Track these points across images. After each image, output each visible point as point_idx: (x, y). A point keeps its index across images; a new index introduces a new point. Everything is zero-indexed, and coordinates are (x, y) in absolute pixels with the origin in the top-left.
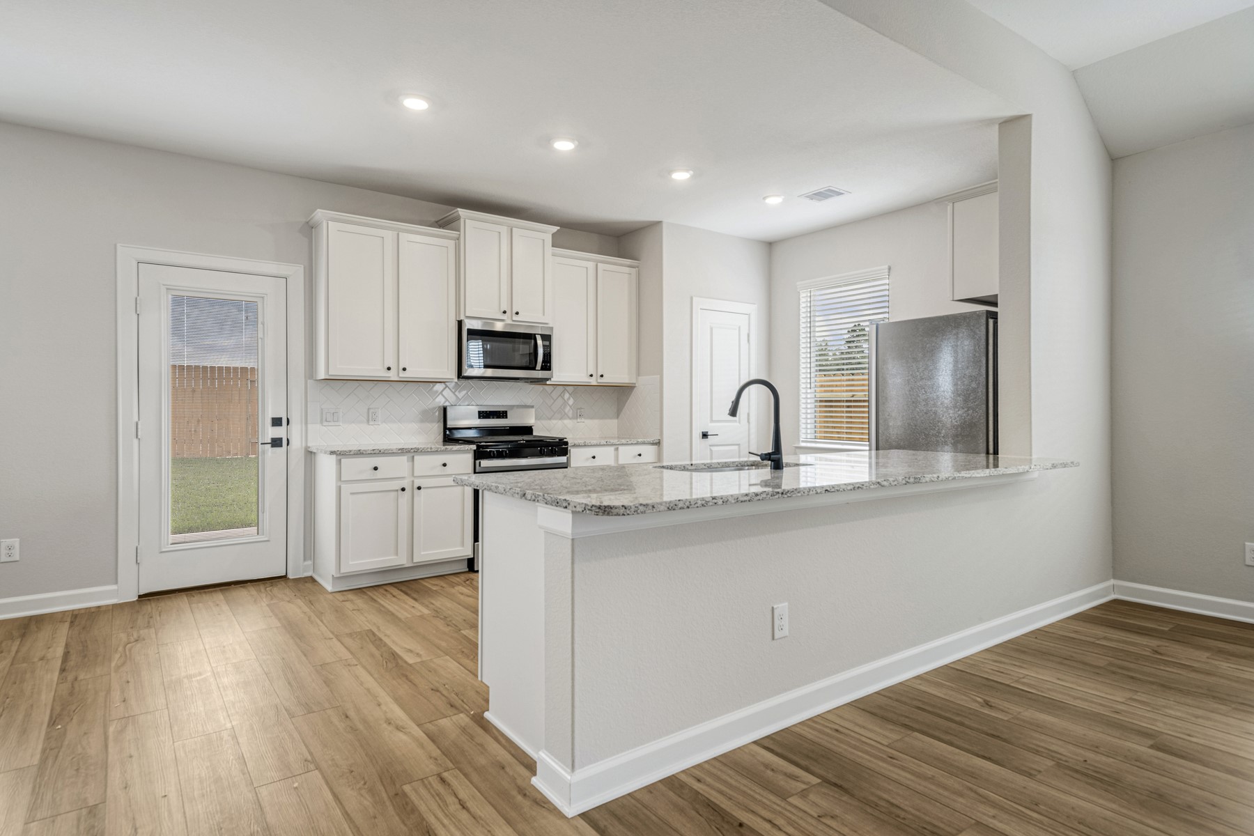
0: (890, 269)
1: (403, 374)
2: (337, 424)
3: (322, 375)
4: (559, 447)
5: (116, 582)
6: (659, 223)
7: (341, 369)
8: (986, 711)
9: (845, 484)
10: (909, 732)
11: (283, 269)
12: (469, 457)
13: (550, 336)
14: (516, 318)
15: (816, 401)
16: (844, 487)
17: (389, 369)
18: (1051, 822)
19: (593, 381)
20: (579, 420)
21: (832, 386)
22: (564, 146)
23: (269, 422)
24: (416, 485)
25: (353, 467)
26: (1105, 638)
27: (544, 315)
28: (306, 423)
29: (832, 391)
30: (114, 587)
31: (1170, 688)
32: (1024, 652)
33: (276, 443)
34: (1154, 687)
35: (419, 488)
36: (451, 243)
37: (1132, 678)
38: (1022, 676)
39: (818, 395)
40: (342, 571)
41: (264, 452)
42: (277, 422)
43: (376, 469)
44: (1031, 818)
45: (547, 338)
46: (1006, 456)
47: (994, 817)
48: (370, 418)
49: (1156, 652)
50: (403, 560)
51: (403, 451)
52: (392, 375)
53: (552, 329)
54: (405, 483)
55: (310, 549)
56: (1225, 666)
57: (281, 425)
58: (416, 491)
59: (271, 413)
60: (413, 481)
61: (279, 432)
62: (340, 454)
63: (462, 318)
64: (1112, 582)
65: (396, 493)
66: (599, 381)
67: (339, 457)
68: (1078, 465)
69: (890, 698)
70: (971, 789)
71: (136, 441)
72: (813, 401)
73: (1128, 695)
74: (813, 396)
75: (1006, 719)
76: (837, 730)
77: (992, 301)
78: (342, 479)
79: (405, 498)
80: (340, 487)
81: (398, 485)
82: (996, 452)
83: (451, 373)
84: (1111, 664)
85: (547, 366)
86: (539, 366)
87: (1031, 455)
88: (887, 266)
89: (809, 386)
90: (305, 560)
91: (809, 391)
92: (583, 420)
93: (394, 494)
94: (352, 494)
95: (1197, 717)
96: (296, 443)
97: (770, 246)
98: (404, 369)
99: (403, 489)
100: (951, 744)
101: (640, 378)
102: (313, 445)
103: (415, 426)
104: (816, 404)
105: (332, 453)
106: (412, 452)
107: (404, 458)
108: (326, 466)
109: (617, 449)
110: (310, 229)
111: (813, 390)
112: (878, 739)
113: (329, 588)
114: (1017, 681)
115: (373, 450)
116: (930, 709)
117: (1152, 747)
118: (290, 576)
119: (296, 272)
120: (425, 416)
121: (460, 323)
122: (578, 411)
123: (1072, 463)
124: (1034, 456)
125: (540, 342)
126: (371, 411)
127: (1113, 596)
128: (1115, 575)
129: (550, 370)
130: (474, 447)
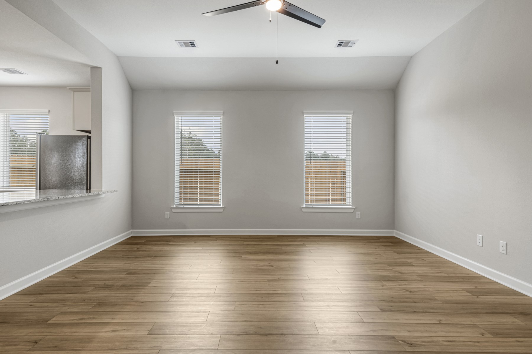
0: (49, 111)
8: (75, 280)
9: (12, 202)
10: (41, 295)
15: (10, 168)
16: (12, 203)
18: (87, 303)
21: (22, 161)
26: (124, 248)
29: (22, 164)
31: (138, 257)
32: (95, 259)
34: (134, 258)
37: (128, 257)
38: (92, 266)
39: (11, 165)
44: (82, 304)
46: (93, 190)
47: (68, 309)
49: (138, 249)
56: (155, 248)
64: (131, 230)
68: (117, 191)
69: (35, 287)
70: (62, 304)
72: (8, 168)
73: (124, 262)
74: (8, 165)
75: (81, 280)
76: (5, 305)
77: (89, 132)
82: (90, 189)
84: (123, 255)
87: (102, 189)
89: (5, 161)
91: (5, 163)
95: (142, 263)
100: (58, 294)
104: (10, 169)
111: (7, 163)
112: (26, 302)
114: (90, 268)
116: (52, 286)
117: (126, 274)
123: (115, 191)
124: (103, 189)
127: (131, 235)
128: (132, 229)
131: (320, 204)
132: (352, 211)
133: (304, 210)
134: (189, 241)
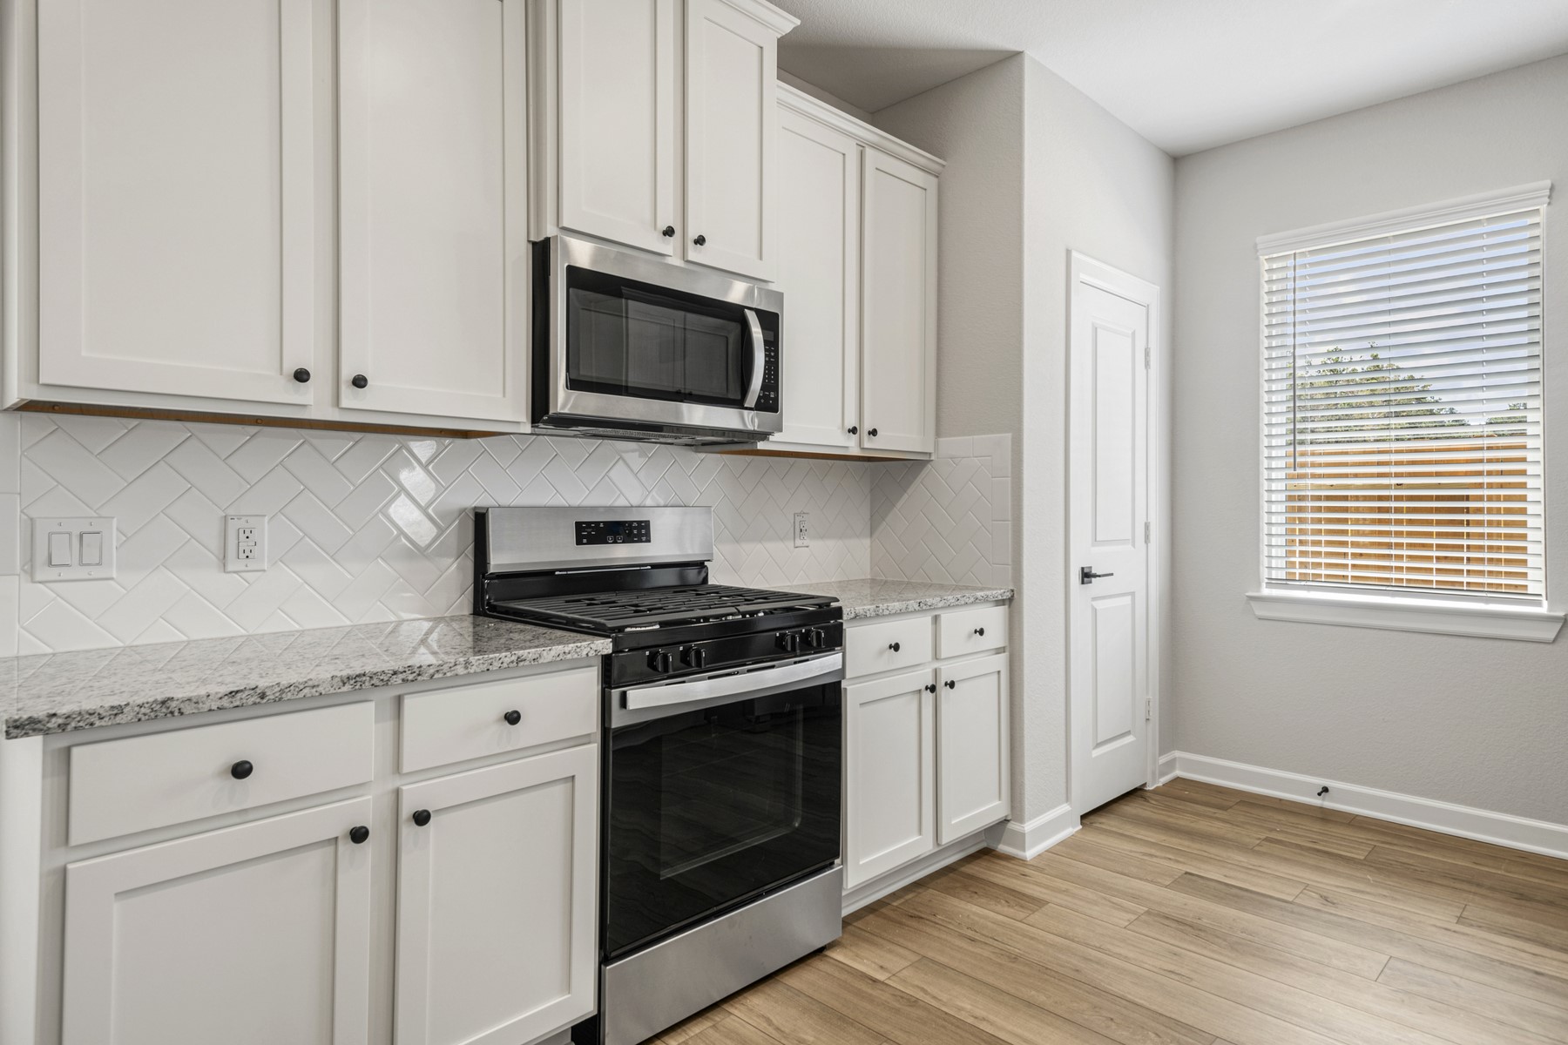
0: (1552, 189)
1: (353, 399)
2: (96, 572)
3: (17, 388)
12: (589, 680)
13: (777, 315)
14: (695, 254)
17: (301, 376)
19: (852, 446)
20: (799, 543)
24: (407, 810)
27: (761, 258)
35: (421, 818)
43: (241, 769)
45: (771, 322)
51: (358, 684)
52: (314, 402)
53: (779, 297)
54: (367, 809)
58: (409, 831)
60: (397, 793)
62: (63, 729)
63: (550, 231)
65: (330, 849)
66: (867, 445)
67: (61, 742)
80: (64, 872)
81: (338, 819)
83: (513, 408)
85: (769, 402)
86: (753, 398)
88: (1548, 183)
92: (806, 542)
93: (316, 859)
97: (1175, 164)
98: (360, 382)
99: (359, 835)
101: (941, 439)
106: (393, 684)
107: (364, 711)
109: (936, 619)
115: (232, 694)
121: (543, 247)
122: (798, 519)
125: (754, 331)
126: (233, 526)
129: (776, 410)
130: (605, 646)
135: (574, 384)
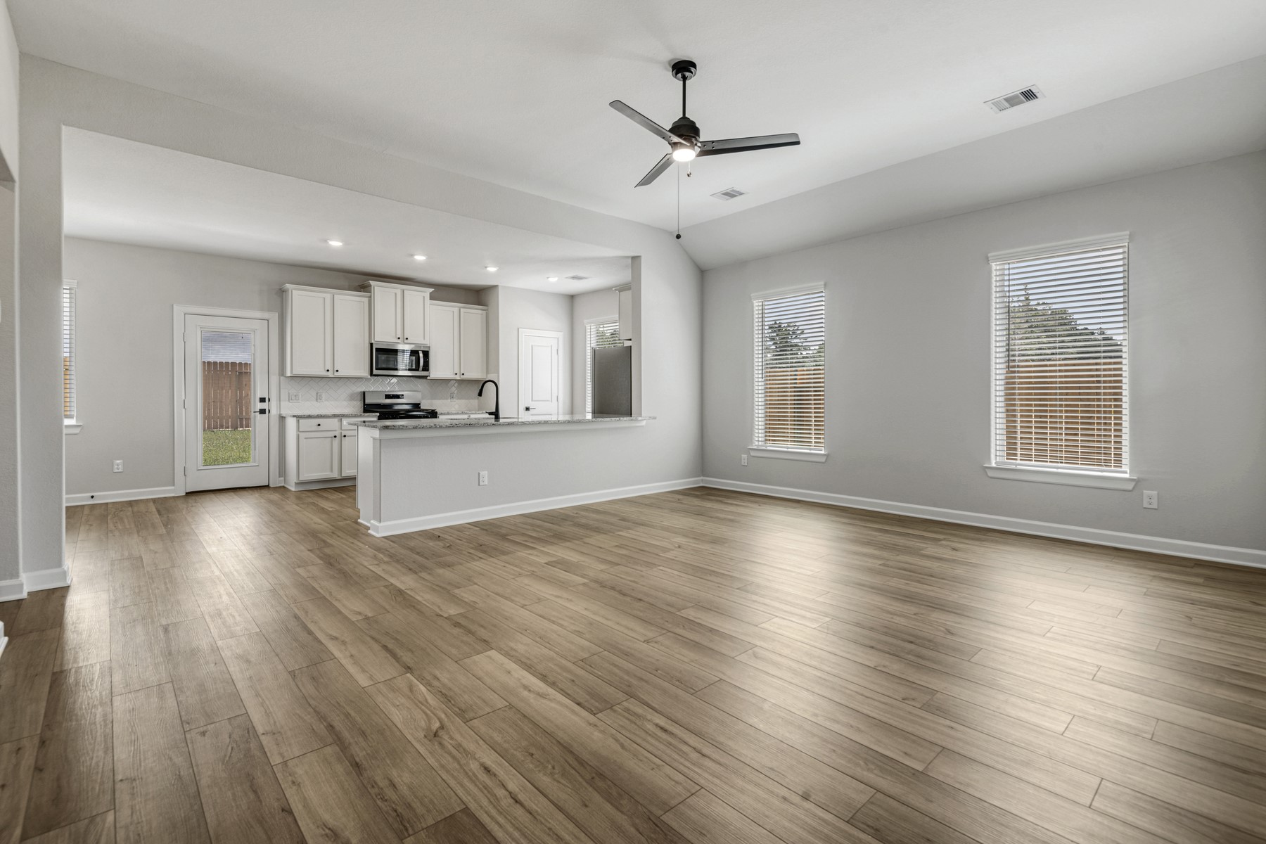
1: (336, 374)
2: (298, 401)
3: (288, 374)
4: (433, 414)
5: (174, 485)
6: (497, 286)
7: (300, 370)
11: (266, 315)
12: (377, 419)
13: (428, 352)
17: (328, 371)
19: (457, 378)
20: (452, 400)
22: (420, 258)
23: (258, 400)
24: (343, 435)
25: (307, 424)
27: (425, 339)
28: (280, 401)
30: (173, 488)
33: (262, 411)
35: (345, 436)
36: (366, 300)
40: (300, 479)
41: (255, 417)
42: (262, 400)
43: (319, 425)
45: (426, 353)
48: (318, 398)
50: (335, 475)
51: (335, 416)
52: (330, 374)
53: (429, 347)
54: (337, 433)
55: (283, 471)
57: (265, 402)
58: (343, 438)
59: (259, 396)
60: (341, 432)
61: (264, 406)
62: (298, 417)
63: (373, 342)
64: (701, 478)
65: (331, 439)
66: (462, 377)
67: (298, 419)
71: (184, 410)
78: (300, 430)
79: (336, 442)
80: (299, 435)
81: (332, 434)
83: (366, 373)
85: (426, 368)
86: (421, 369)
90: (279, 477)
92: (455, 400)
93: (329, 439)
94: (306, 438)
96: (274, 412)
97: (572, 298)
98: (337, 371)
99: (335, 437)
101: (488, 375)
102: (284, 413)
103: (345, 403)
105: (294, 416)
106: (340, 417)
107: (336, 420)
108: (291, 424)
110: (282, 293)
113: (293, 489)
115: (318, 415)
118: (271, 485)
119: (274, 317)
120: (352, 397)
121: (371, 345)
124: (643, 415)
125: (421, 355)
126: (318, 394)
127: (701, 485)
128: (704, 475)
129: (428, 370)
130: (378, 414)
131: (1033, 463)
132: (1130, 486)
133: (991, 474)
134: (777, 505)
135: (376, 369)
